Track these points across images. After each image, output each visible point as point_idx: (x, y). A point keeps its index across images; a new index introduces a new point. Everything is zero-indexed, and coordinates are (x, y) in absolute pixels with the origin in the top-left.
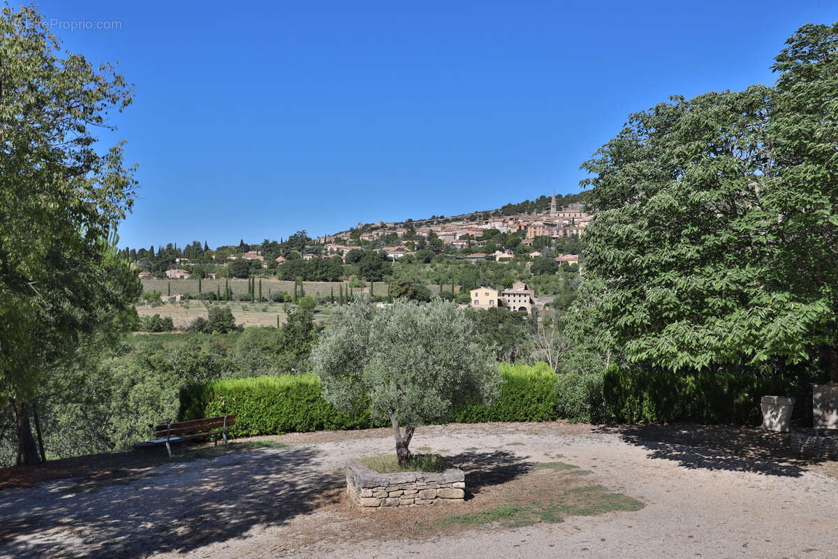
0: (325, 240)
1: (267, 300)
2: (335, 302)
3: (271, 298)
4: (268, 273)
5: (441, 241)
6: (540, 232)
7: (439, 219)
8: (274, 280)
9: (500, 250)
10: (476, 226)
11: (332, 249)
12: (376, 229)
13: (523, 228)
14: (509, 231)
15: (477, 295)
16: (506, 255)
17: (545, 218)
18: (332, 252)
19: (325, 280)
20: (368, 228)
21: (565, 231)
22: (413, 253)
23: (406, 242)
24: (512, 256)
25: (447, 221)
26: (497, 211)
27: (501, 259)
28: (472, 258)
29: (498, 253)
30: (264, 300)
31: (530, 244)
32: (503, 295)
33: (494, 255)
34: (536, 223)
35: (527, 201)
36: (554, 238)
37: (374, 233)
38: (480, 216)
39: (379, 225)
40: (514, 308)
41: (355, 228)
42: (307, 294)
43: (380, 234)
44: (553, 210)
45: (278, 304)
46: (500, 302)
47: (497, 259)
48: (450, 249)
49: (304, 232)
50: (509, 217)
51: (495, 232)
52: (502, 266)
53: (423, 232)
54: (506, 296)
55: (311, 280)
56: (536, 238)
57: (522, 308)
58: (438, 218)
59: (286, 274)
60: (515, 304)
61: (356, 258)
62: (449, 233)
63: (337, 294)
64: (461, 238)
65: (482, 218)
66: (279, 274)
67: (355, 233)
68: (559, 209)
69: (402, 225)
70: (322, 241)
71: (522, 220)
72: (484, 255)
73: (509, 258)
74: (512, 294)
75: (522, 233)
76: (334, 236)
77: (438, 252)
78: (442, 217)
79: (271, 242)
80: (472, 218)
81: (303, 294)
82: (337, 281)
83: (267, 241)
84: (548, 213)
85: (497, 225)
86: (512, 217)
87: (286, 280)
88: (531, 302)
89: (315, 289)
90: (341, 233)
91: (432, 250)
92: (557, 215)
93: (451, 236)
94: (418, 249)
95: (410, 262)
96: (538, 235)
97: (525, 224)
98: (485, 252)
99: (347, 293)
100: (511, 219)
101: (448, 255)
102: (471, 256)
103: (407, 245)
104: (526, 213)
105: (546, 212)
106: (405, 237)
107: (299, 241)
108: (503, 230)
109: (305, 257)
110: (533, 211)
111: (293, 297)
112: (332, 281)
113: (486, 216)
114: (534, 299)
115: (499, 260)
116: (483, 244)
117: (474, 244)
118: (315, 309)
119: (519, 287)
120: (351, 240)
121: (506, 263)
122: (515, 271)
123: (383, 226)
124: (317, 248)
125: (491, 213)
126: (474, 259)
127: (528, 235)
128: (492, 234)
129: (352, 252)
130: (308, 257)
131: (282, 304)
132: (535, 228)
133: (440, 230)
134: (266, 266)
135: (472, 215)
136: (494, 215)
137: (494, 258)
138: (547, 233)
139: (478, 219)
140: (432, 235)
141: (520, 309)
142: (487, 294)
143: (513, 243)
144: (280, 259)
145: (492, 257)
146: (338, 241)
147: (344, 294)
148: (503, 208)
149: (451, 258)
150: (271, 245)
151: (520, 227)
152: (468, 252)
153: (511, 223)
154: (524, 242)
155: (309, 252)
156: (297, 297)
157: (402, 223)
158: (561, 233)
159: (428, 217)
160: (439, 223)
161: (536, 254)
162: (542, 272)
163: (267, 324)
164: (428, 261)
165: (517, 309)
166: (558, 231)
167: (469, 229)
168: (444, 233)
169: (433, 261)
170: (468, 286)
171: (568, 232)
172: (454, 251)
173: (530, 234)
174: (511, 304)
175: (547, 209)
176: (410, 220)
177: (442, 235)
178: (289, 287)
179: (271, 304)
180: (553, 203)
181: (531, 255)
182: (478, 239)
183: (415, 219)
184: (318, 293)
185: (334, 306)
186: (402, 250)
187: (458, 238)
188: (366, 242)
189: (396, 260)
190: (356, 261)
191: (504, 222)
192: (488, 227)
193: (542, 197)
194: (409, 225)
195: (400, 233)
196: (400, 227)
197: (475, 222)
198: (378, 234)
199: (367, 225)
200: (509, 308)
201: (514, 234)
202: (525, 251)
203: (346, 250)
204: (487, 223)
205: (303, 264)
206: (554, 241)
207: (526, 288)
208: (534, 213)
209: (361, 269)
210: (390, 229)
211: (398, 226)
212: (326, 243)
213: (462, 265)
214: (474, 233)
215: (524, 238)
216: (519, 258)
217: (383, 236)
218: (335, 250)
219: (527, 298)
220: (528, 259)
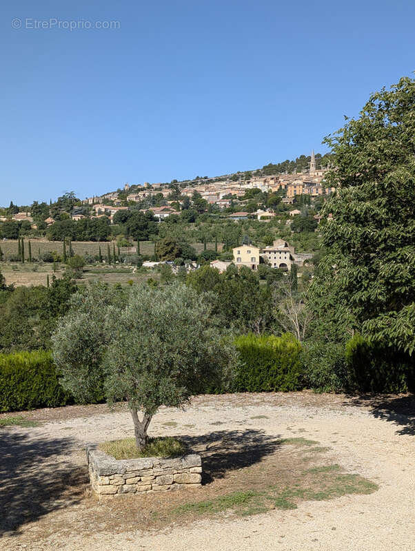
0: (93, 201)
1: (36, 261)
2: (104, 261)
3: (41, 258)
4: (37, 233)
5: (205, 201)
6: (300, 191)
7: (203, 180)
8: (44, 240)
9: (262, 209)
10: (238, 186)
11: (100, 210)
12: (143, 190)
13: (283, 187)
14: (270, 191)
15: (239, 253)
16: (267, 214)
17: (304, 177)
18: (100, 212)
19: (94, 240)
20: (135, 189)
21: (324, 190)
22: (178, 213)
23: (171, 202)
24: (273, 215)
25: (211, 181)
26: (258, 171)
27: (263, 218)
28: (235, 217)
29: (259, 211)
30: (35, 260)
31: (291, 203)
32: (265, 252)
33: (255, 213)
34: (296, 182)
35: (288, 161)
36: (313, 196)
37: (141, 193)
38: (242, 176)
39: (145, 186)
40: (275, 264)
41: (122, 189)
42: (76, 253)
43: (147, 194)
44: (312, 169)
45: (48, 264)
46: (262, 260)
47: (259, 218)
48: (214, 208)
49: (72, 193)
50: (270, 177)
51: (256, 191)
52: (263, 225)
53: (188, 192)
54: (267, 254)
55: (79, 240)
56: (296, 196)
57: (282, 265)
58: (202, 178)
59: (55, 234)
60: (275, 260)
61: (123, 218)
62: (212, 193)
63: (105, 253)
64: (225, 198)
65: (244, 178)
66: (49, 235)
67: (122, 194)
68: (318, 168)
69: (167, 186)
70: (91, 202)
71: (283, 178)
72: (246, 214)
73: (270, 217)
74: (272, 251)
75: (283, 192)
76: (102, 197)
77: (202, 211)
78: (206, 178)
79: (40, 203)
80: (235, 178)
81: (72, 254)
82: (106, 241)
83: (36, 203)
84: (308, 172)
85: (258, 184)
86: (273, 176)
87: (55, 240)
88: (291, 258)
89: (84, 248)
90: (108, 194)
91: (197, 210)
92: (316, 174)
93: (215, 195)
94: (183, 209)
95: (175, 222)
96: (297, 193)
97: (286, 183)
98: (247, 211)
99: (114, 252)
100: (272, 179)
101: (212, 214)
102: (234, 215)
103: (172, 205)
104: (287, 172)
105: (306, 171)
106: (170, 197)
107: (68, 203)
108: (265, 189)
109: (73, 218)
110: (293, 170)
111: (62, 257)
112: (101, 241)
113: (248, 176)
114: (294, 256)
115: (261, 219)
116: (246, 203)
117: (237, 204)
118: (85, 268)
119: (279, 244)
120: (118, 201)
121: (267, 221)
122: (276, 229)
123: (149, 187)
124: (86, 209)
125: (253, 173)
126: (236, 218)
127: (288, 194)
128: (254, 194)
129: (119, 213)
130: (77, 218)
131: (52, 264)
132: (295, 187)
133: (204, 190)
134: (35, 227)
135: (235, 175)
136: (255, 175)
137: (255, 217)
138: (306, 192)
139: (240, 179)
140: (197, 195)
141: (280, 265)
142: (249, 252)
143: (273, 201)
144: (49, 220)
145: (253, 215)
146: (106, 202)
147: (112, 253)
148: (264, 168)
149: (214, 217)
150: (40, 207)
151: (281, 186)
152: (231, 211)
153: (272, 182)
154: (284, 201)
155: (77, 213)
156: (66, 257)
157: (167, 184)
158: (320, 191)
159: (192, 179)
160: (203, 183)
161: (296, 212)
162: (302, 229)
163: (37, 283)
164: (192, 220)
165: (278, 266)
166: (317, 190)
167: (232, 189)
168: (208, 193)
169: (198, 220)
170: (231, 244)
171: (327, 190)
172: (218, 211)
173: (291, 193)
174: (272, 261)
175: (307, 168)
176: (176, 181)
177: (205, 195)
178: (58, 247)
179: (41, 264)
180: (313, 162)
181: (291, 213)
182: (240, 198)
183: (180, 180)
184: (87, 253)
185: (103, 265)
186: (168, 210)
187: (221, 198)
188: (133, 203)
189: (162, 220)
190: (124, 221)
191: (265, 181)
192: (250, 186)
193: (302, 157)
194: (174, 185)
195: (166, 193)
196: (166, 187)
197: (237, 182)
198: (144, 195)
199: (134, 186)
200: (270, 265)
201: (275, 193)
202: (286, 210)
203: (114, 211)
204: (249, 183)
205: (71, 225)
206: (313, 199)
207: (286, 246)
208: (294, 172)
209: (129, 229)
210: (156, 189)
211: (164, 187)
212: (94, 204)
213: (225, 224)
214: (236, 193)
215: (284, 197)
216: (279, 216)
217: (149, 196)
218: (103, 210)
219: (288, 255)
220: (288, 217)
